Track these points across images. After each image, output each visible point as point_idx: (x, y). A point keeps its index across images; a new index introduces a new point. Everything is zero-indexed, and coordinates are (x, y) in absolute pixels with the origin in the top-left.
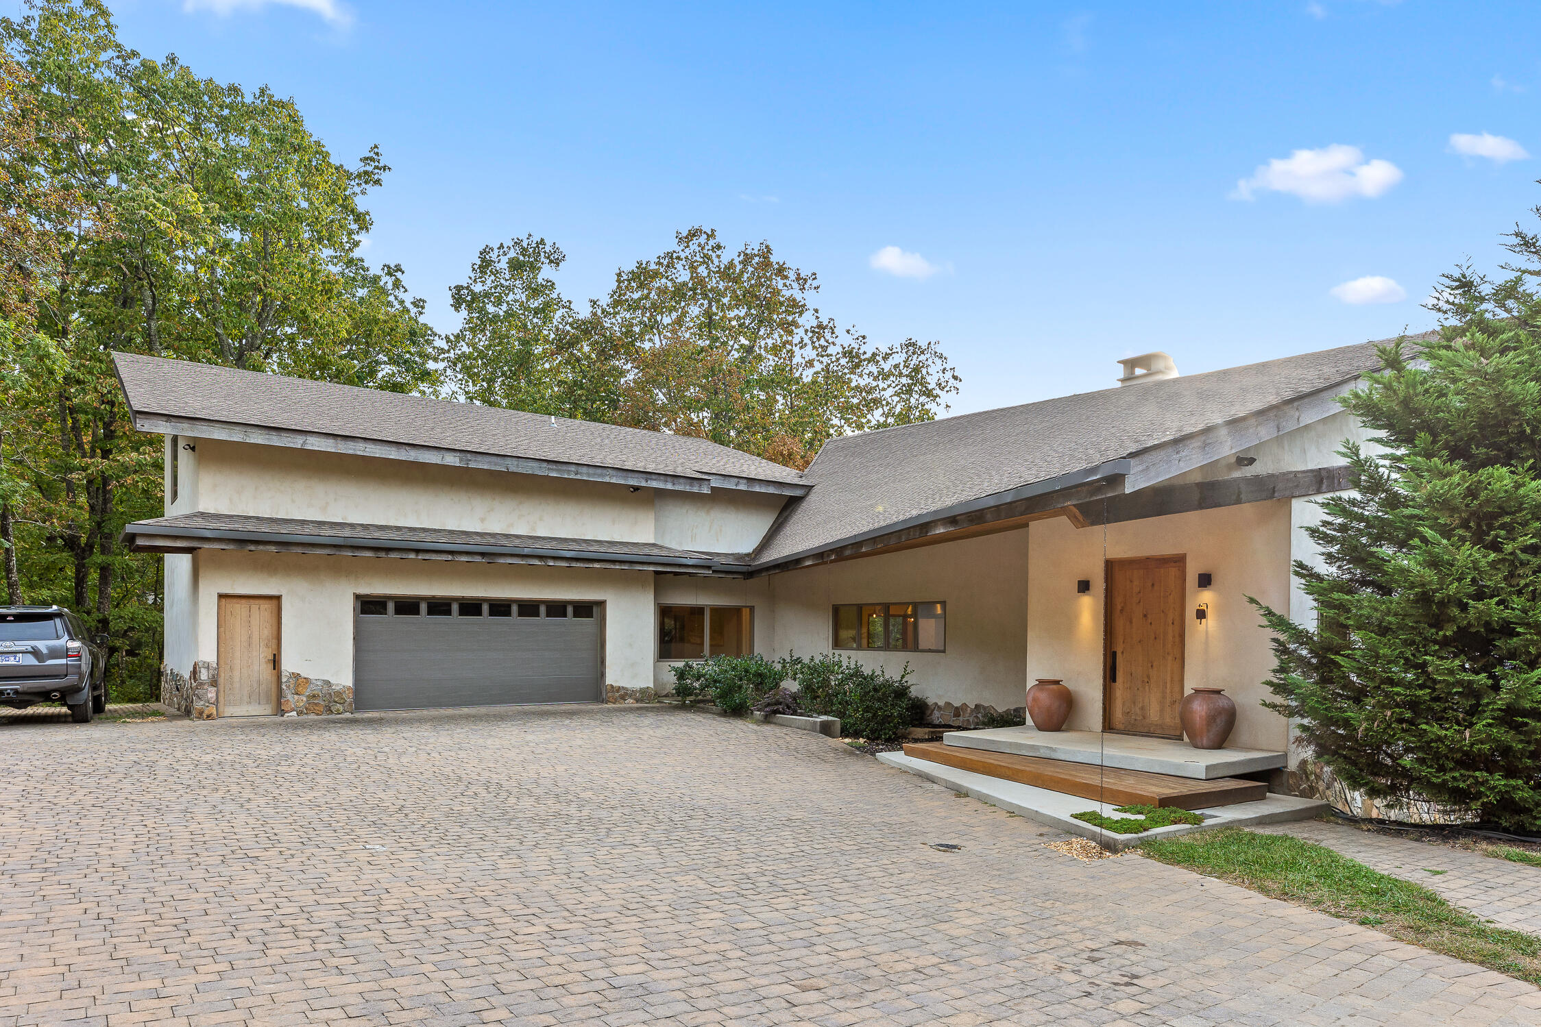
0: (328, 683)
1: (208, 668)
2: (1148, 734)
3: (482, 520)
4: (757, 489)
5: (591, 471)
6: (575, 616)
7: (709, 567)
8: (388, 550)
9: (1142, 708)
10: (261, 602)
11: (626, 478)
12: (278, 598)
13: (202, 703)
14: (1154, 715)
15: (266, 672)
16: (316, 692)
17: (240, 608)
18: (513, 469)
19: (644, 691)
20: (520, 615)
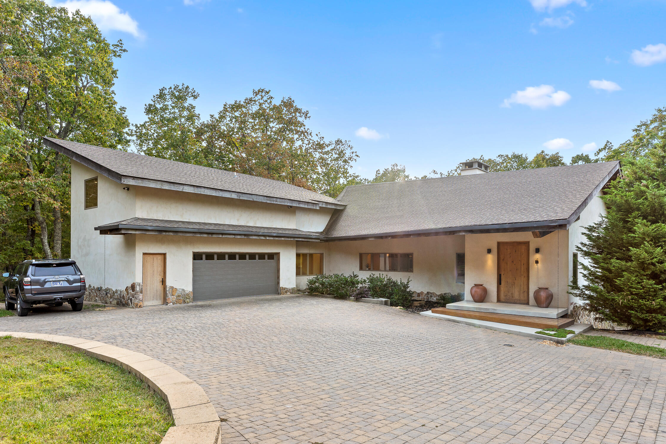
0: (183, 290)
1: (139, 285)
2: (515, 303)
3: (238, 220)
4: (329, 207)
5: (281, 200)
6: (268, 259)
7: (319, 239)
8: (212, 234)
9: (512, 294)
10: (158, 256)
11: (292, 203)
12: (165, 254)
13: (137, 300)
14: (516, 296)
15: (159, 286)
16: (179, 294)
17: (149, 258)
18: (255, 200)
19: (293, 289)
20: (250, 259)
